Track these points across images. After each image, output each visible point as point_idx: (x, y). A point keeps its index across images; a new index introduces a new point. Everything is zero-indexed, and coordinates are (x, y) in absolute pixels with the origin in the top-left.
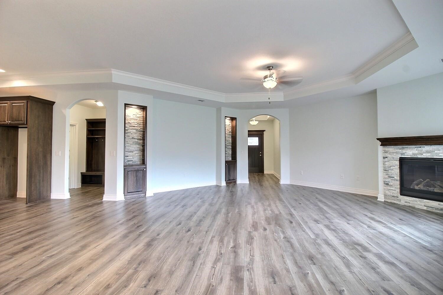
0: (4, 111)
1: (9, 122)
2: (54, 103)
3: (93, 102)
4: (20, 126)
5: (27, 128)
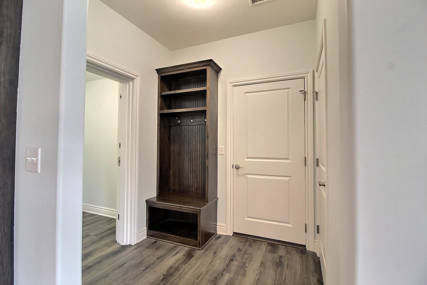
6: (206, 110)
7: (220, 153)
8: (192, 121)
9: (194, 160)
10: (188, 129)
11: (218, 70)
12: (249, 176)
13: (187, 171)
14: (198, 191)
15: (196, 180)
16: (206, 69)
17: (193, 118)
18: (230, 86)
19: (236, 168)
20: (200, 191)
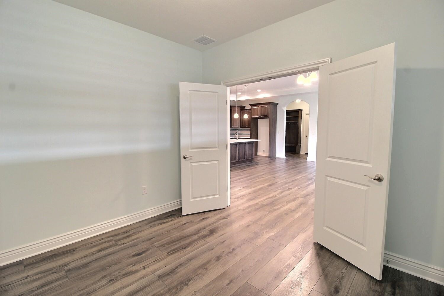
1: (260, 116)
2: (278, 104)
5: (269, 118)
6: (298, 122)
11: (302, 110)
16: (299, 111)
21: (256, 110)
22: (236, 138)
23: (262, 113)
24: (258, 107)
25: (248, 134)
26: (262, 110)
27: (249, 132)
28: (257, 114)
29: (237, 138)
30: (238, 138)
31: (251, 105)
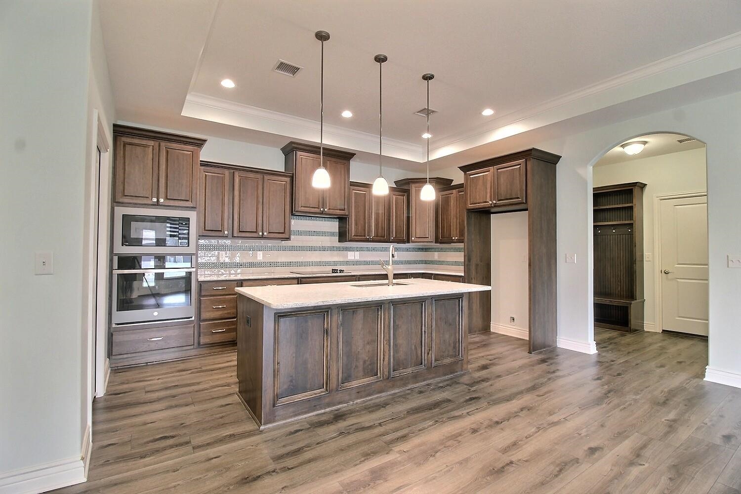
0: (485, 184)
1: (494, 202)
2: (559, 157)
3: (618, 149)
4: (493, 210)
5: (526, 210)
6: (633, 224)
7: (647, 260)
8: (614, 231)
9: (617, 266)
10: (609, 239)
11: (642, 186)
12: (678, 280)
13: (609, 276)
14: (622, 293)
15: (619, 284)
16: (632, 189)
17: (615, 228)
18: (656, 200)
19: (665, 273)
20: (625, 293)
21: (481, 182)
22: (385, 277)
23: (503, 190)
24: (488, 174)
25: (456, 263)
26: (502, 180)
27: (460, 257)
28: (483, 197)
29: (391, 276)
30: (396, 276)
31: (465, 169)
